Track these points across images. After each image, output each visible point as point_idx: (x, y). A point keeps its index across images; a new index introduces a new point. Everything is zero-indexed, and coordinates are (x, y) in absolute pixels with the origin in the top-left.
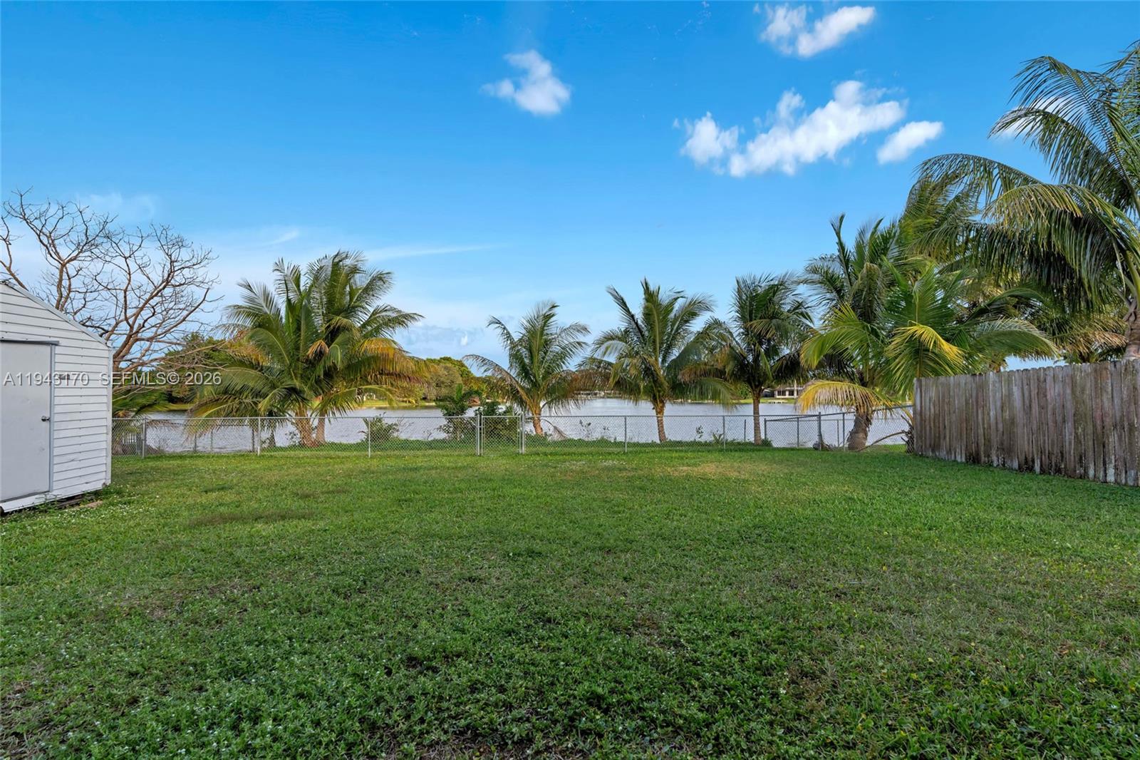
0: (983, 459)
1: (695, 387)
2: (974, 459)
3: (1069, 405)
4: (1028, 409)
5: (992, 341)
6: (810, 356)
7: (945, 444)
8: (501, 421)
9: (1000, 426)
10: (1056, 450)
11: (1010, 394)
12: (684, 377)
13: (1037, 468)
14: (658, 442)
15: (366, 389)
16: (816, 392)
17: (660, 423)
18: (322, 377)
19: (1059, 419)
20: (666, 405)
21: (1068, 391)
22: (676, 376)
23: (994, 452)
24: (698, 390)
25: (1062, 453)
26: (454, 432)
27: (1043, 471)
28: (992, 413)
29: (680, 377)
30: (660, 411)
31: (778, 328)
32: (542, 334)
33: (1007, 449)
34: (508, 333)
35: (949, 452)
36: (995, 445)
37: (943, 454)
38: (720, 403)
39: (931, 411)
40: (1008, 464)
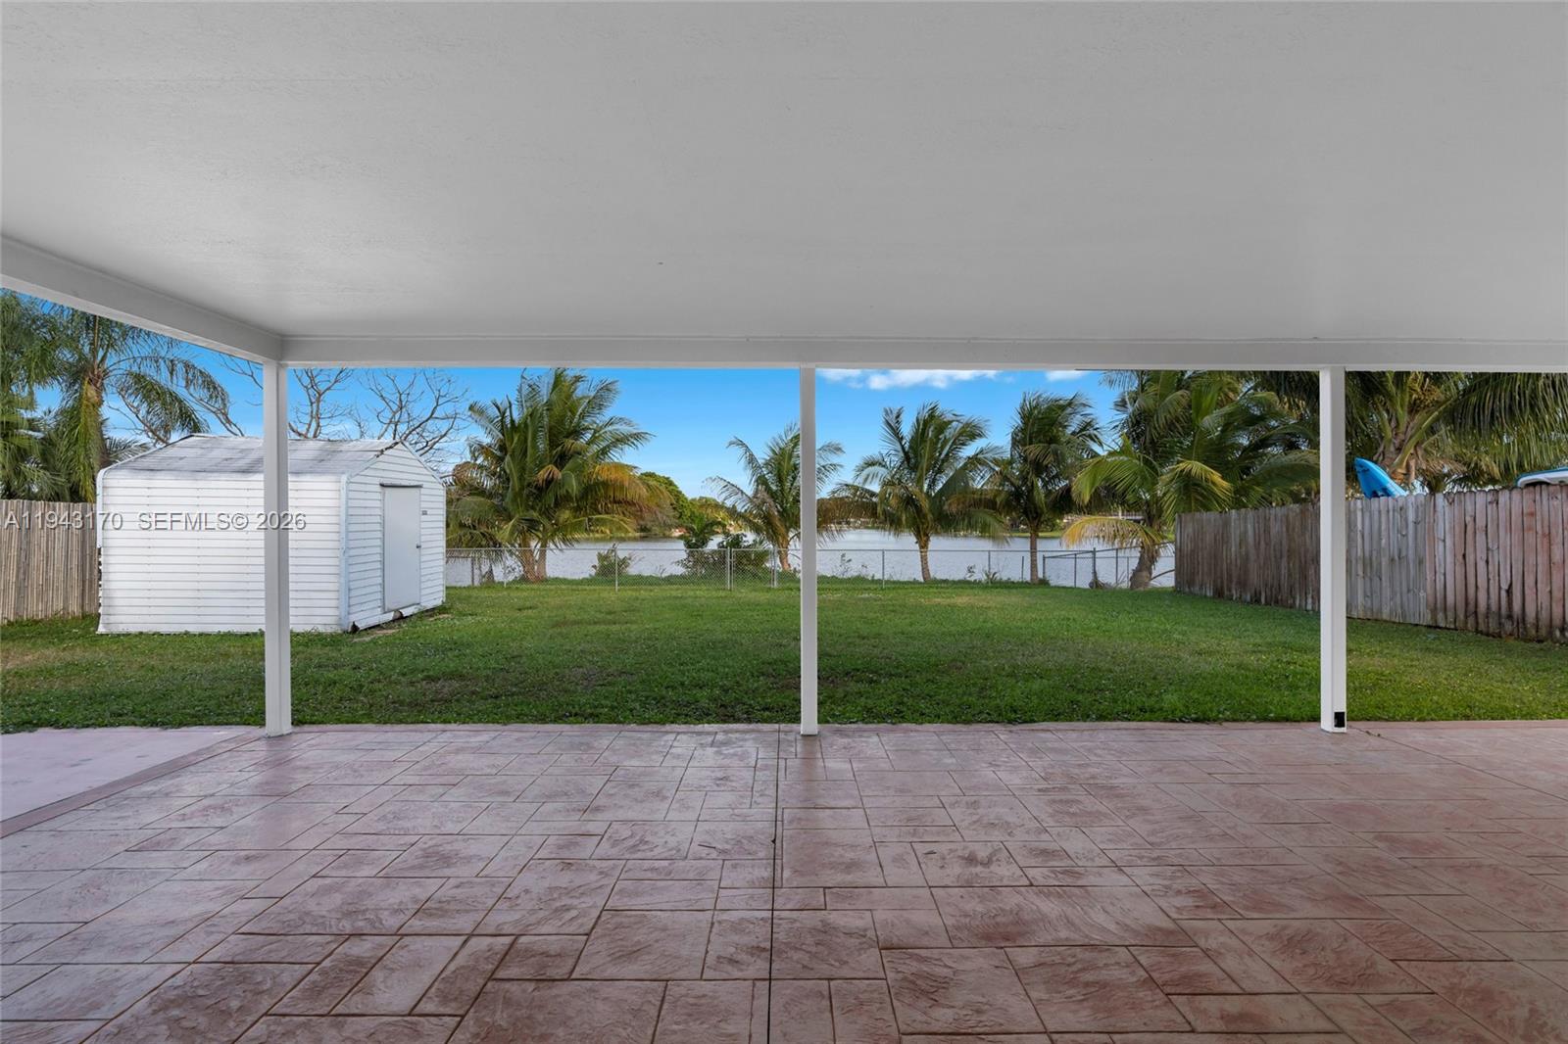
0: (1226, 593)
1: (963, 520)
2: (1219, 594)
3: (1284, 542)
4: (1257, 545)
5: (1273, 475)
6: (1083, 487)
7: (1198, 579)
8: (746, 555)
9: (1239, 561)
10: (1276, 583)
11: (1246, 532)
12: (951, 507)
13: (1263, 600)
14: (922, 580)
15: (597, 520)
16: (1083, 527)
17: (924, 560)
18: (552, 506)
19: (1278, 556)
20: (931, 538)
21: (1284, 529)
22: (941, 507)
23: (1233, 586)
24: (966, 521)
25: (1279, 585)
26: (694, 565)
27: (1267, 603)
28: (1233, 549)
29: (946, 507)
30: (924, 546)
31: (1055, 453)
32: (790, 457)
33: (1243, 584)
34: (752, 455)
35: (1201, 588)
36: (1235, 580)
37: (1196, 589)
38: (989, 537)
39: (1188, 547)
40: (1244, 596)
